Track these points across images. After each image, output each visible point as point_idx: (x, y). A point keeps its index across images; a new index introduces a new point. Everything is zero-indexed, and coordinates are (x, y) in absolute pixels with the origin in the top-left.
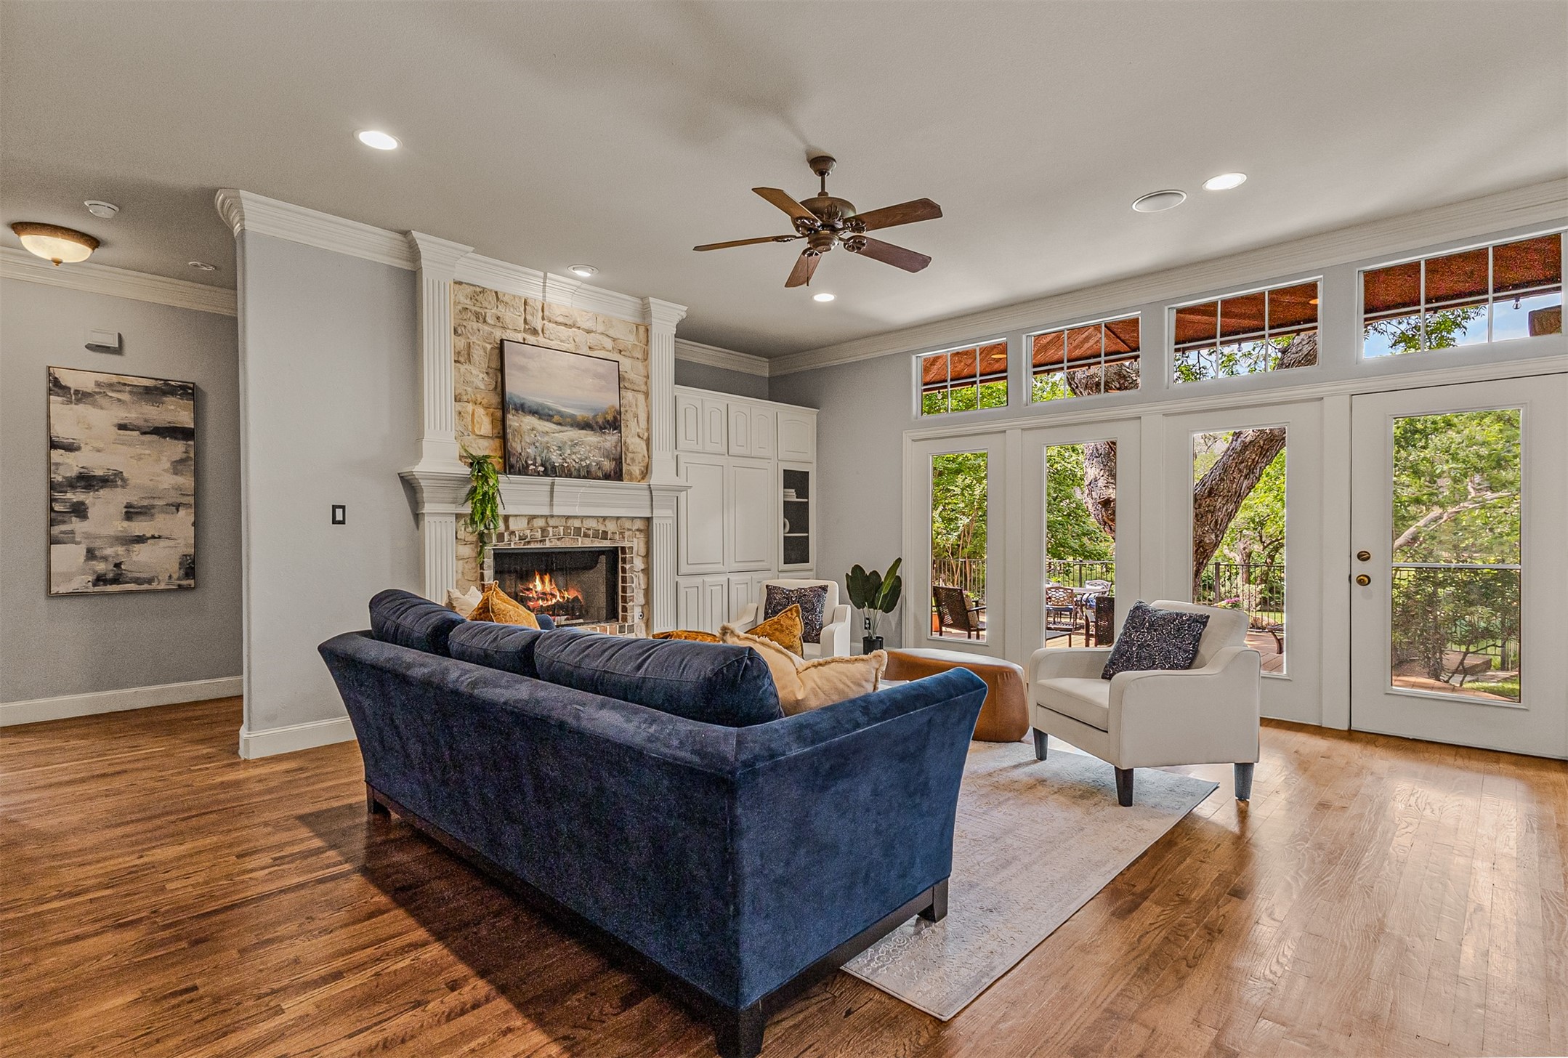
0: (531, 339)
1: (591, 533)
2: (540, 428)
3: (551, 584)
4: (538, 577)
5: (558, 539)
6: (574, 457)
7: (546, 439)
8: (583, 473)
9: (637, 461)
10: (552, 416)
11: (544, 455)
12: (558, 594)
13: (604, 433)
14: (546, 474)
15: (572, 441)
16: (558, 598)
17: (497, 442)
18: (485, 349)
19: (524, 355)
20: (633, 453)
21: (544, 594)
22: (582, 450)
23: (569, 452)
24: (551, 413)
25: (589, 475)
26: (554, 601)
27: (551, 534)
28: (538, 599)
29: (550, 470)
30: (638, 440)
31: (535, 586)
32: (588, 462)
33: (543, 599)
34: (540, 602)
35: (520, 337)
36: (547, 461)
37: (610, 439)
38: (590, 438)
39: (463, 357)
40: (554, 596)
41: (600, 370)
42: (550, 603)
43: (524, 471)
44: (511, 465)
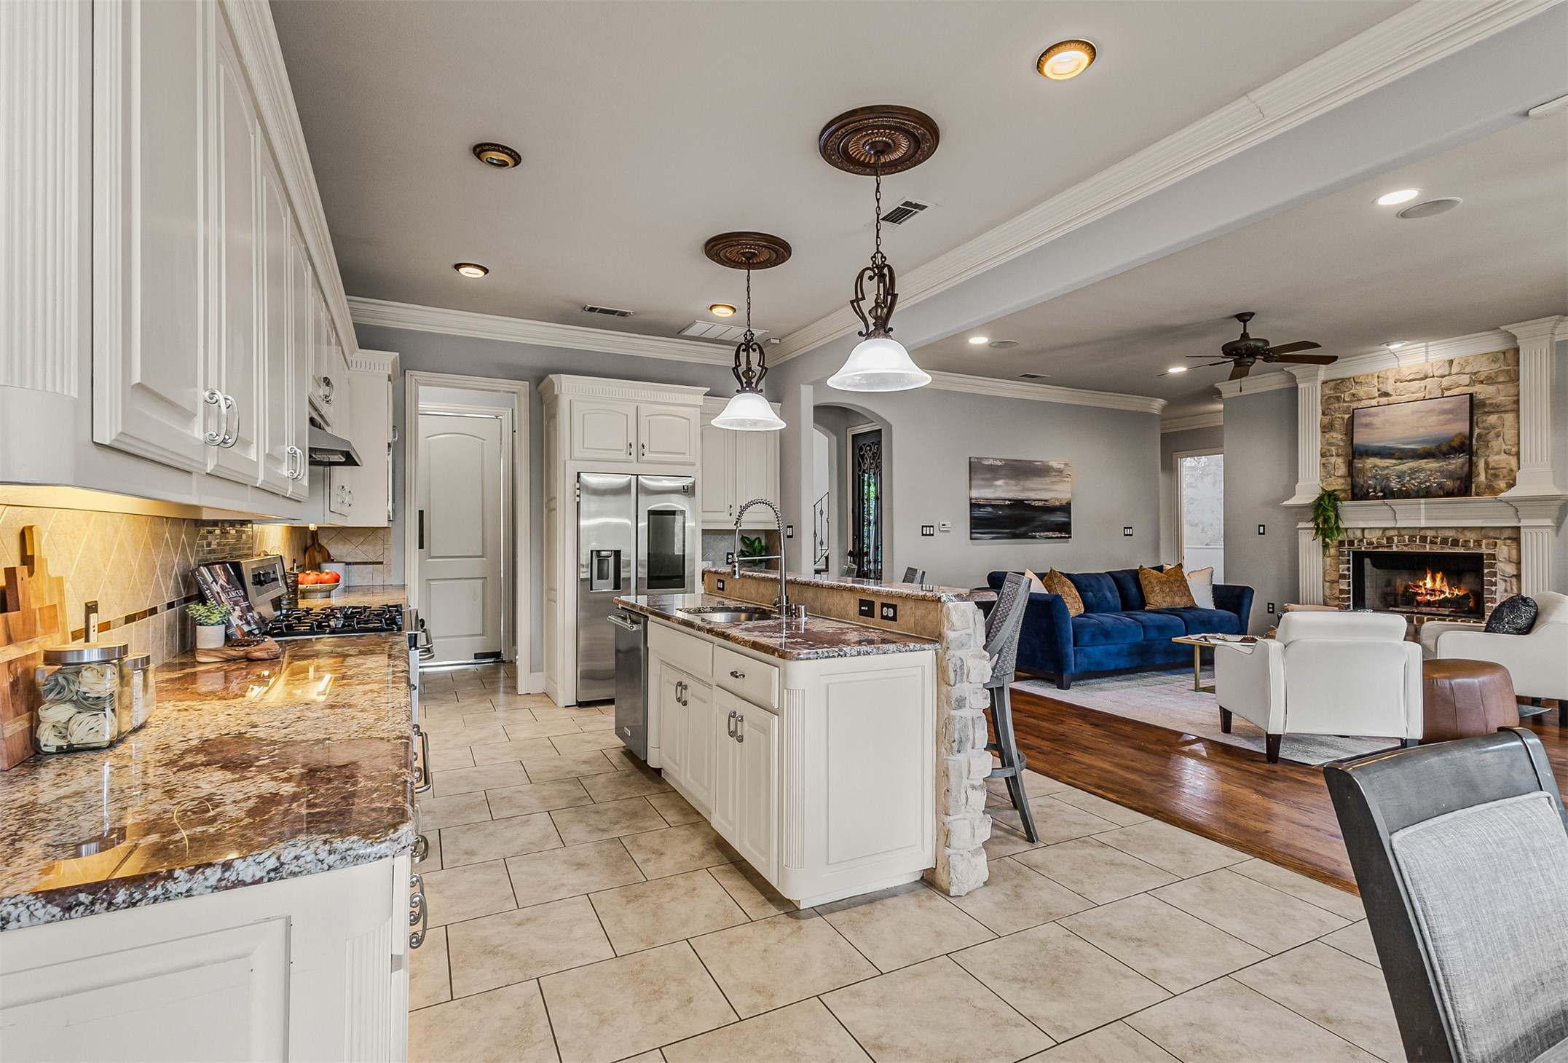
0: (1384, 400)
1: (1439, 540)
2: (1381, 465)
3: (1442, 582)
4: (1429, 576)
5: (1405, 545)
6: (1413, 482)
7: (1386, 472)
8: (1421, 494)
9: (1501, 477)
10: (1394, 454)
11: (1383, 484)
12: (1448, 591)
13: (1449, 458)
14: (1384, 497)
15: (1411, 469)
16: (1447, 594)
17: (1349, 480)
18: (1343, 419)
19: (1370, 415)
20: (1495, 469)
21: (1434, 590)
22: (1422, 476)
23: (1408, 478)
24: (1392, 451)
25: (1427, 494)
26: (1442, 596)
27: (1396, 541)
28: (1426, 595)
29: (1388, 494)
30: (1504, 456)
31: (1425, 584)
32: (1428, 484)
33: (1431, 595)
34: (1428, 597)
35: (1374, 402)
36: (1385, 488)
37: (1456, 463)
38: (1433, 464)
39: (1327, 428)
40: (1444, 593)
41: (1447, 406)
42: (1437, 598)
43: (1366, 497)
44: (1358, 493)
